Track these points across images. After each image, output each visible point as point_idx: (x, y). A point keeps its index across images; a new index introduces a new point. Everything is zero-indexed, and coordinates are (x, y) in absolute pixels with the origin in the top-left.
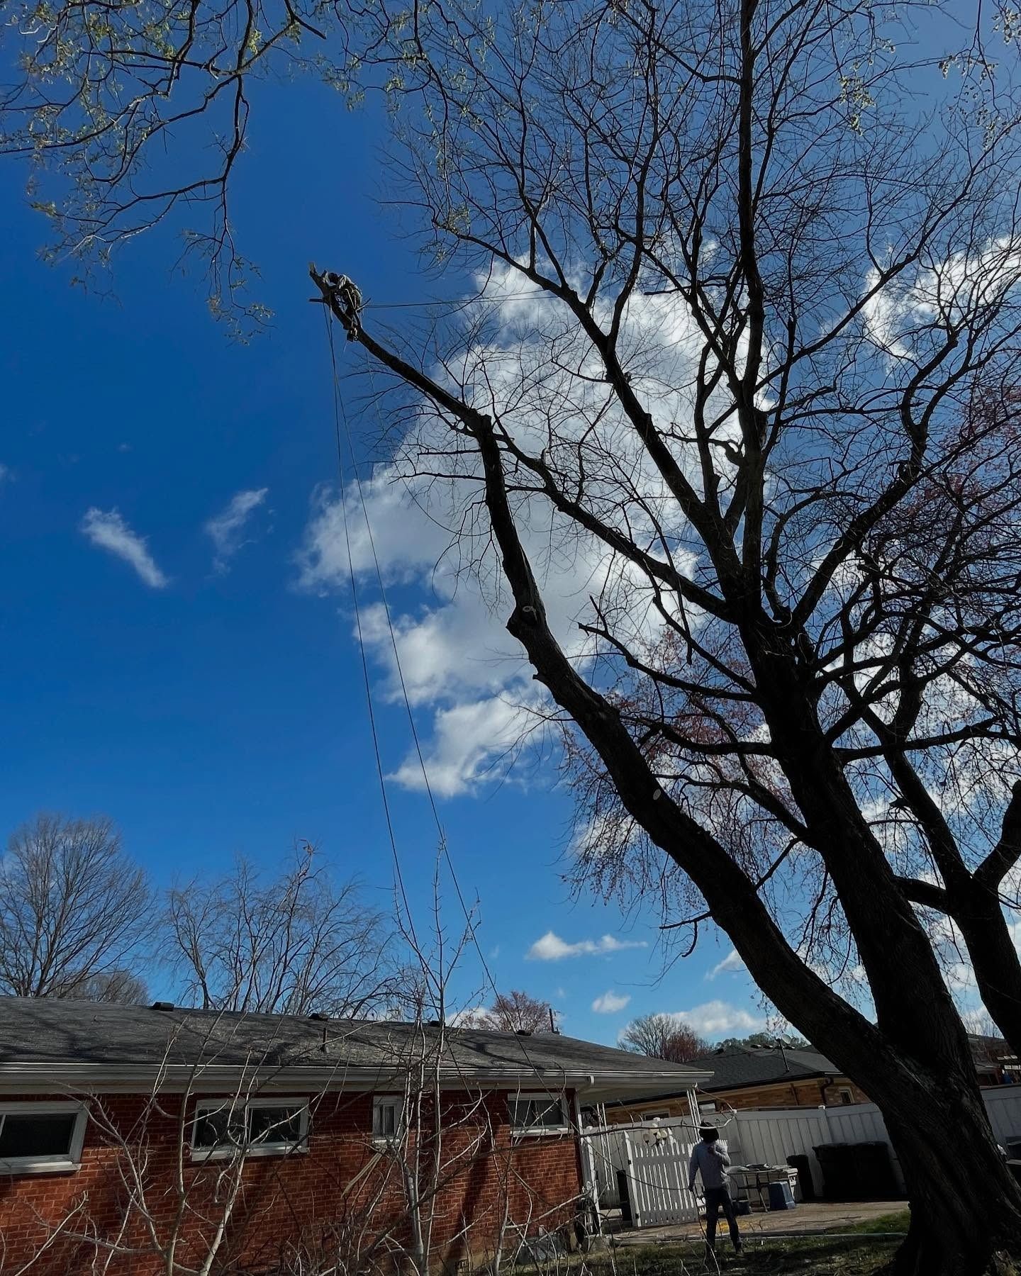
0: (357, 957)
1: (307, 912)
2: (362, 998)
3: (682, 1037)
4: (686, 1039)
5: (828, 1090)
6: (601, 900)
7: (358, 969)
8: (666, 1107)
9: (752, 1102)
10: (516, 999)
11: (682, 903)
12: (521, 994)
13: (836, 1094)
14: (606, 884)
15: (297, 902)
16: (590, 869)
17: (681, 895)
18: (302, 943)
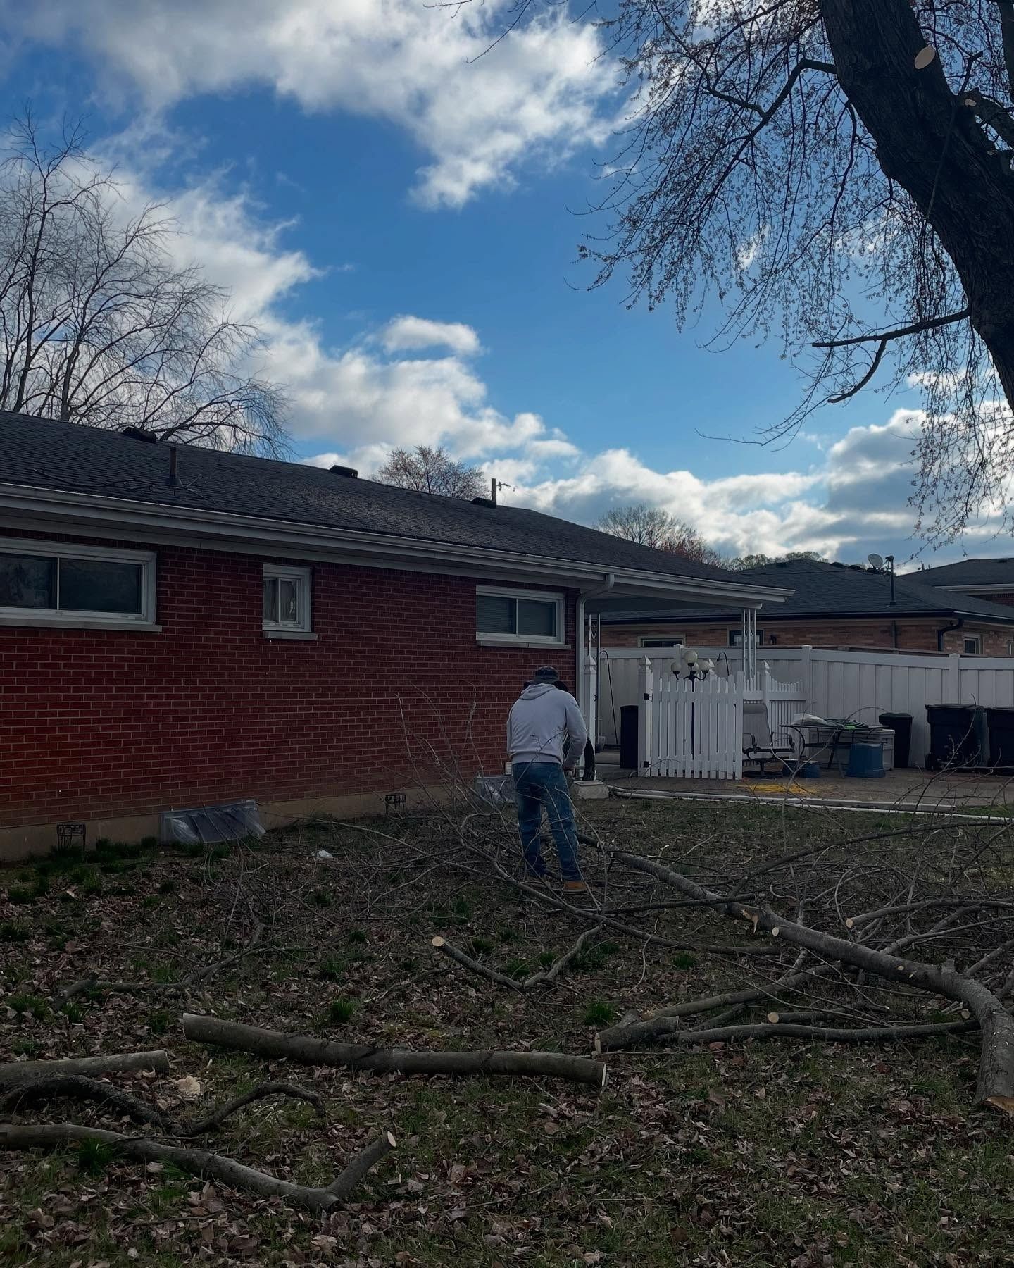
0: (157, 357)
1: (62, 265)
2: (170, 426)
3: (681, 546)
4: (688, 547)
5: (948, 635)
6: (644, 301)
7: (161, 377)
8: (682, 632)
9: (822, 638)
10: (425, 459)
11: (791, 322)
12: (434, 451)
13: (958, 642)
14: (659, 273)
15: (43, 244)
16: (640, 237)
17: (794, 307)
18: (55, 322)
